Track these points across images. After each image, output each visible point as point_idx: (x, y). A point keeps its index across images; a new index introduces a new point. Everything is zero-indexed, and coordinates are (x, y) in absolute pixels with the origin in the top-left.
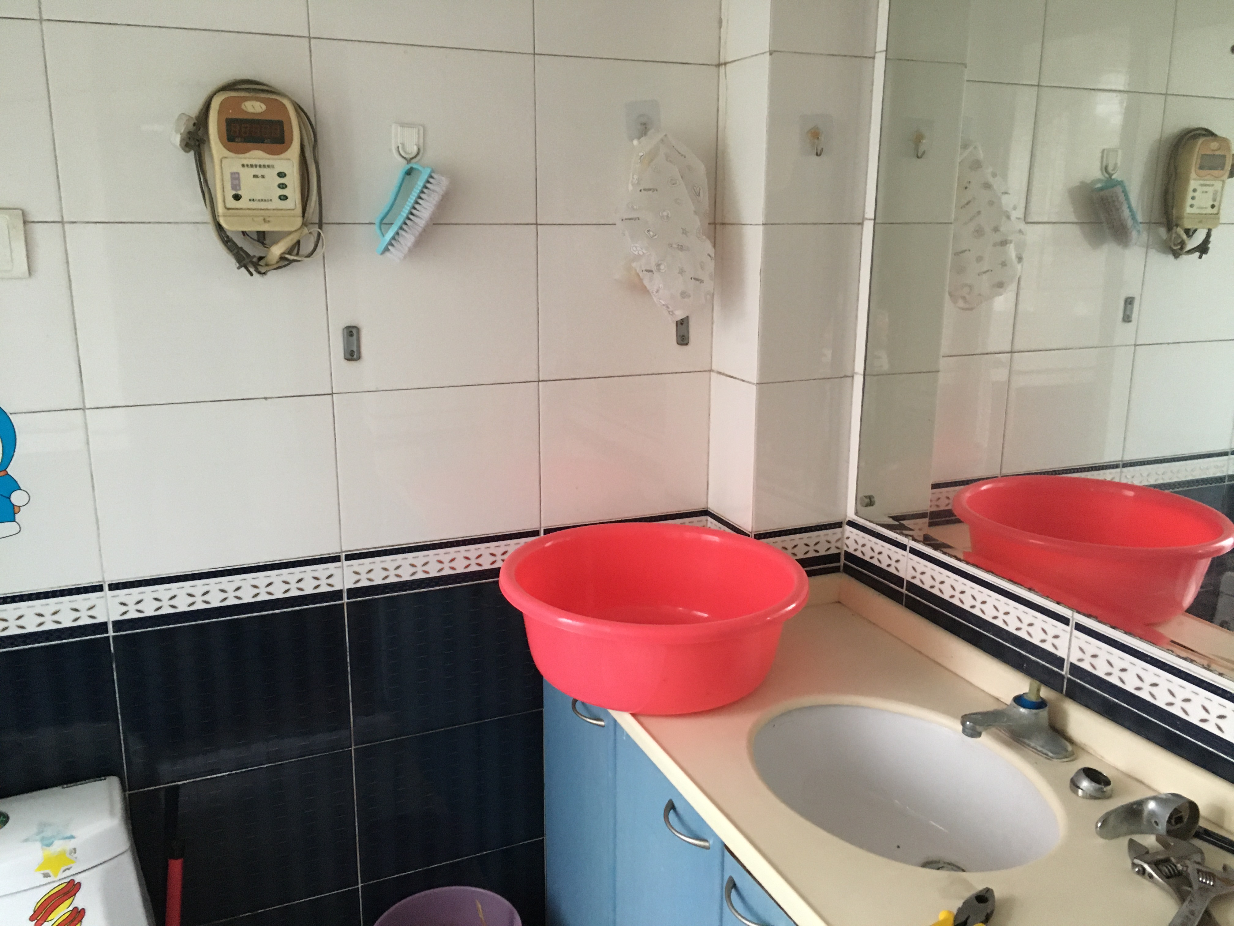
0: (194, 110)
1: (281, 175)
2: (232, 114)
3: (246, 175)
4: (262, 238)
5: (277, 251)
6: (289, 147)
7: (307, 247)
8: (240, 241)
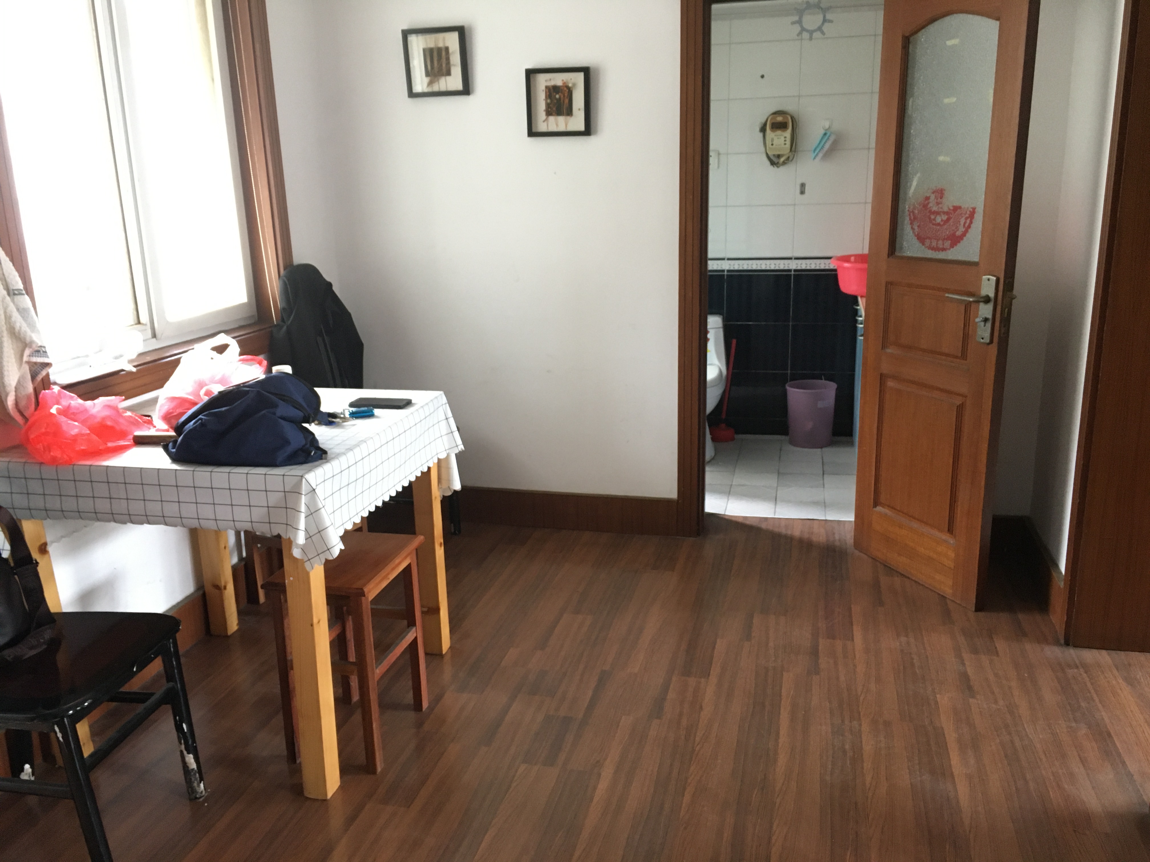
0: (763, 121)
1: (785, 137)
2: (773, 121)
3: (775, 138)
4: (779, 156)
5: (782, 160)
6: (788, 129)
7: (791, 158)
8: (772, 158)
